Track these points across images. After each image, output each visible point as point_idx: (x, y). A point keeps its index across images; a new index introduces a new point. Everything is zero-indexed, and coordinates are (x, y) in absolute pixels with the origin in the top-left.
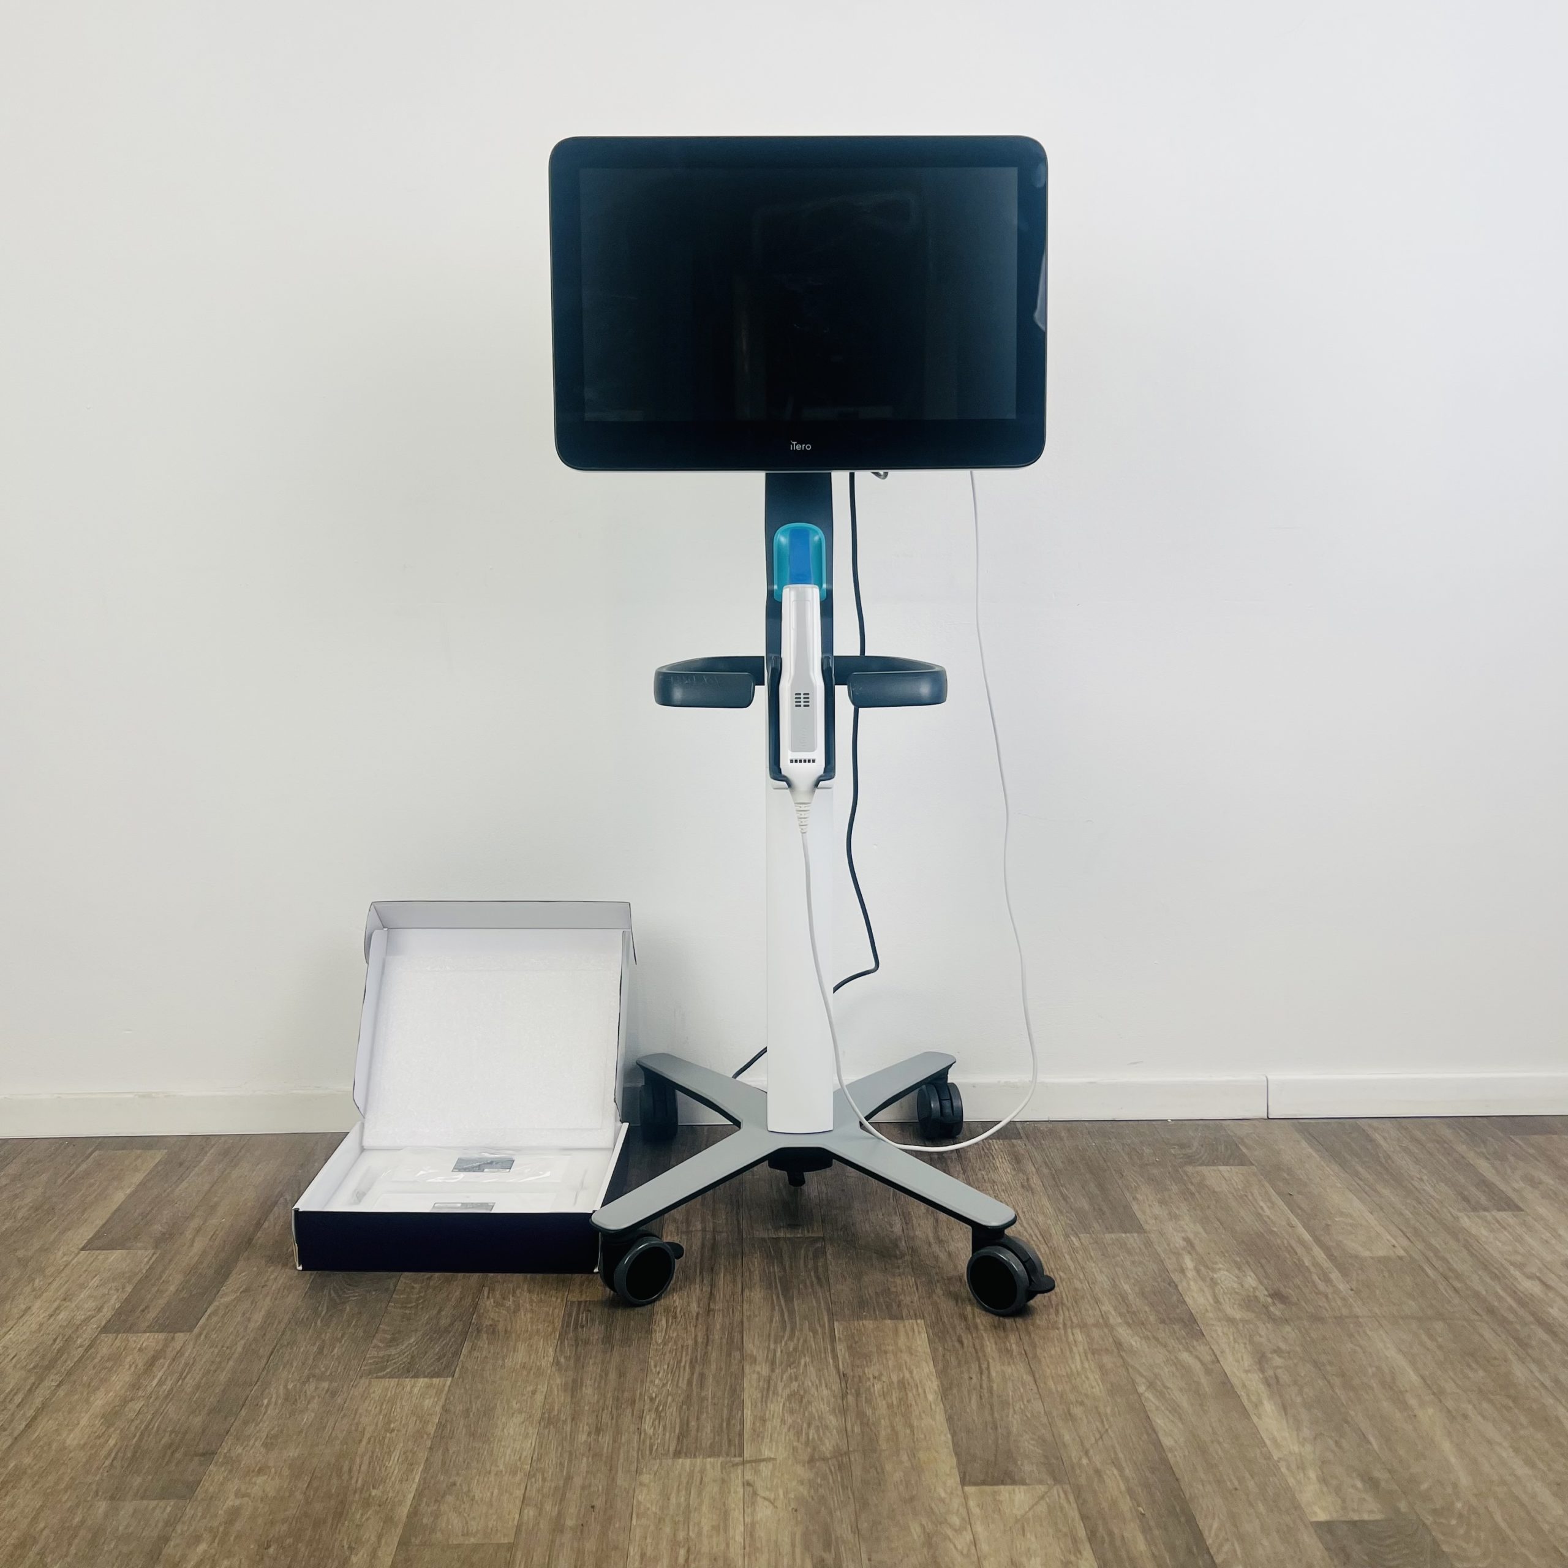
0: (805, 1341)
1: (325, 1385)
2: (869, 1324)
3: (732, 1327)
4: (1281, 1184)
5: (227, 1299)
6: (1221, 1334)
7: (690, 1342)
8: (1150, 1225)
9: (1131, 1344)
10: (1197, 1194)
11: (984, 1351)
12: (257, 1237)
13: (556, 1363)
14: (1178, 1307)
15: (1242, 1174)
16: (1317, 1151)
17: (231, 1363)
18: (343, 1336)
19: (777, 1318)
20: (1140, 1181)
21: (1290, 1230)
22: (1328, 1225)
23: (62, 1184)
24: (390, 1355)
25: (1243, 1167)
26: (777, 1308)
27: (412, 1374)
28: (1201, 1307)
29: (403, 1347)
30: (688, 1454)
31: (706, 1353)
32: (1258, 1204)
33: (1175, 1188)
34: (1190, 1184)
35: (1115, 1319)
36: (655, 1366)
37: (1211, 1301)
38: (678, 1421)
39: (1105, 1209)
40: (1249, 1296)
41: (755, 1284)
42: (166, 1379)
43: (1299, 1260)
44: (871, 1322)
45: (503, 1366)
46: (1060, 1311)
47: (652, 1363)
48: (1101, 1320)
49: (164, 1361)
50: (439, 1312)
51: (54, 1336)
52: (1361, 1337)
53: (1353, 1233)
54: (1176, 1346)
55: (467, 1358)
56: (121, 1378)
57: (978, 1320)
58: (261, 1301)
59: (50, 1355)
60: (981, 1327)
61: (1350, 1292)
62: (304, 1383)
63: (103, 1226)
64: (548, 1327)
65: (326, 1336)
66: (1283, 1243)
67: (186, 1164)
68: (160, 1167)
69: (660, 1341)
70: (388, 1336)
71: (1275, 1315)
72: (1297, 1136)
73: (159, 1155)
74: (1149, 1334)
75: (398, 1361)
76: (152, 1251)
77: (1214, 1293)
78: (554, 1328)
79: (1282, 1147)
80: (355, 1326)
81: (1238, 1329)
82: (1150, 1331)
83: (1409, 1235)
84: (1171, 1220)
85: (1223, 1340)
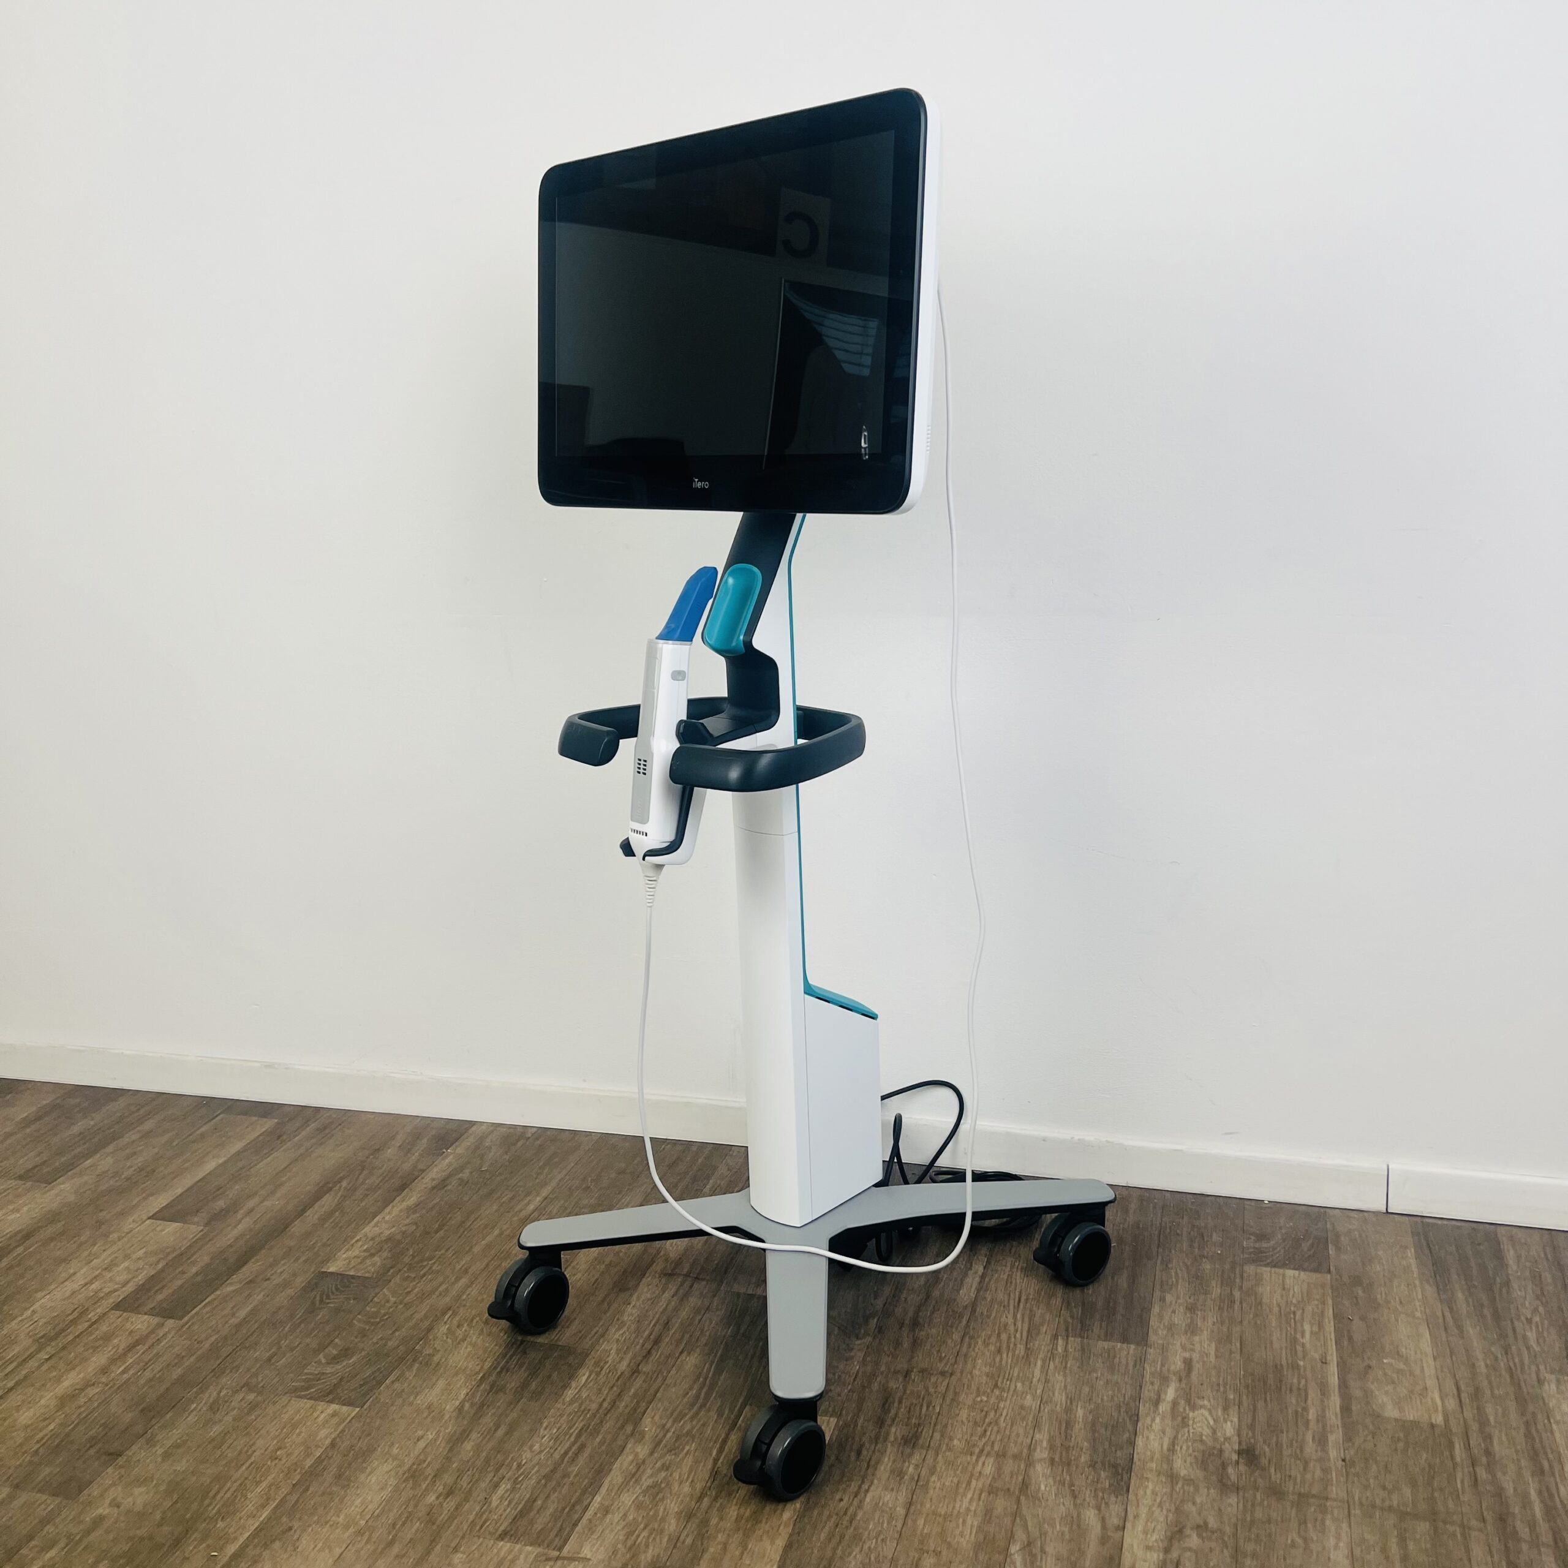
0: (705, 1424)
1: (251, 1397)
3: (645, 1395)
4: (1347, 1304)
5: (230, 1289)
6: (1149, 1492)
7: (594, 1406)
8: (1156, 1337)
9: (1039, 1488)
10: (1237, 1304)
11: (876, 1469)
12: (293, 1225)
13: (460, 1409)
14: (1122, 1449)
15: (1309, 1284)
16: (1421, 1264)
17: (192, 1359)
18: (298, 1346)
19: (694, 1391)
20: (1183, 1278)
21: (1319, 1365)
22: (1369, 1367)
23: (176, 1145)
24: (323, 1373)
25: (1315, 1274)
26: (702, 1378)
27: (329, 1398)
28: (1149, 1453)
29: (340, 1367)
30: (513, 1538)
31: (601, 1422)
32: (1302, 1327)
33: (1216, 1291)
34: (1237, 1289)
35: (1041, 1453)
36: (546, 1429)
37: (1165, 1447)
38: (528, 1496)
39: (1120, 1307)
40: (1213, 1449)
41: (697, 1347)
42: (133, 1366)
43: (1304, 1407)
45: (411, 1404)
46: (988, 1433)
47: (545, 1425)
48: (1025, 1451)
49: (141, 1348)
50: (394, 1332)
51: (76, 1306)
52: (1315, 1526)
53: (1393, 1382)
54: (1088, 1499)
55: (388, 1387)
56: (99, 1360)
57: (893, 1430)
58: (255, 1296)
59: (61, 1326)
60: (892, 1438)
61: (1340, 1462)
62: (237, 1392)
63: (180, 1195)
64: (478, 1365)
65: (284, 1343)
66: (1299, 1383)
67: (284, 1137)
68: (261, 1138)
69: (568, 1399)
70: (335, 1352)
71: (1229, 1478)
72: (1409, 1240)
73: (269, 1124)
74: (1068, 1478)
75: (325, 1382)
76: (202, 1227)
77: (1175, 1437)
78: (482, 1367)
79: (1380, 1253)
80: (315, 1336)
81: (1173, 1489)
82: (1070, 1475)
83: (1464, 1396)
84: (1186, 1333)
85: (1145, 1502)
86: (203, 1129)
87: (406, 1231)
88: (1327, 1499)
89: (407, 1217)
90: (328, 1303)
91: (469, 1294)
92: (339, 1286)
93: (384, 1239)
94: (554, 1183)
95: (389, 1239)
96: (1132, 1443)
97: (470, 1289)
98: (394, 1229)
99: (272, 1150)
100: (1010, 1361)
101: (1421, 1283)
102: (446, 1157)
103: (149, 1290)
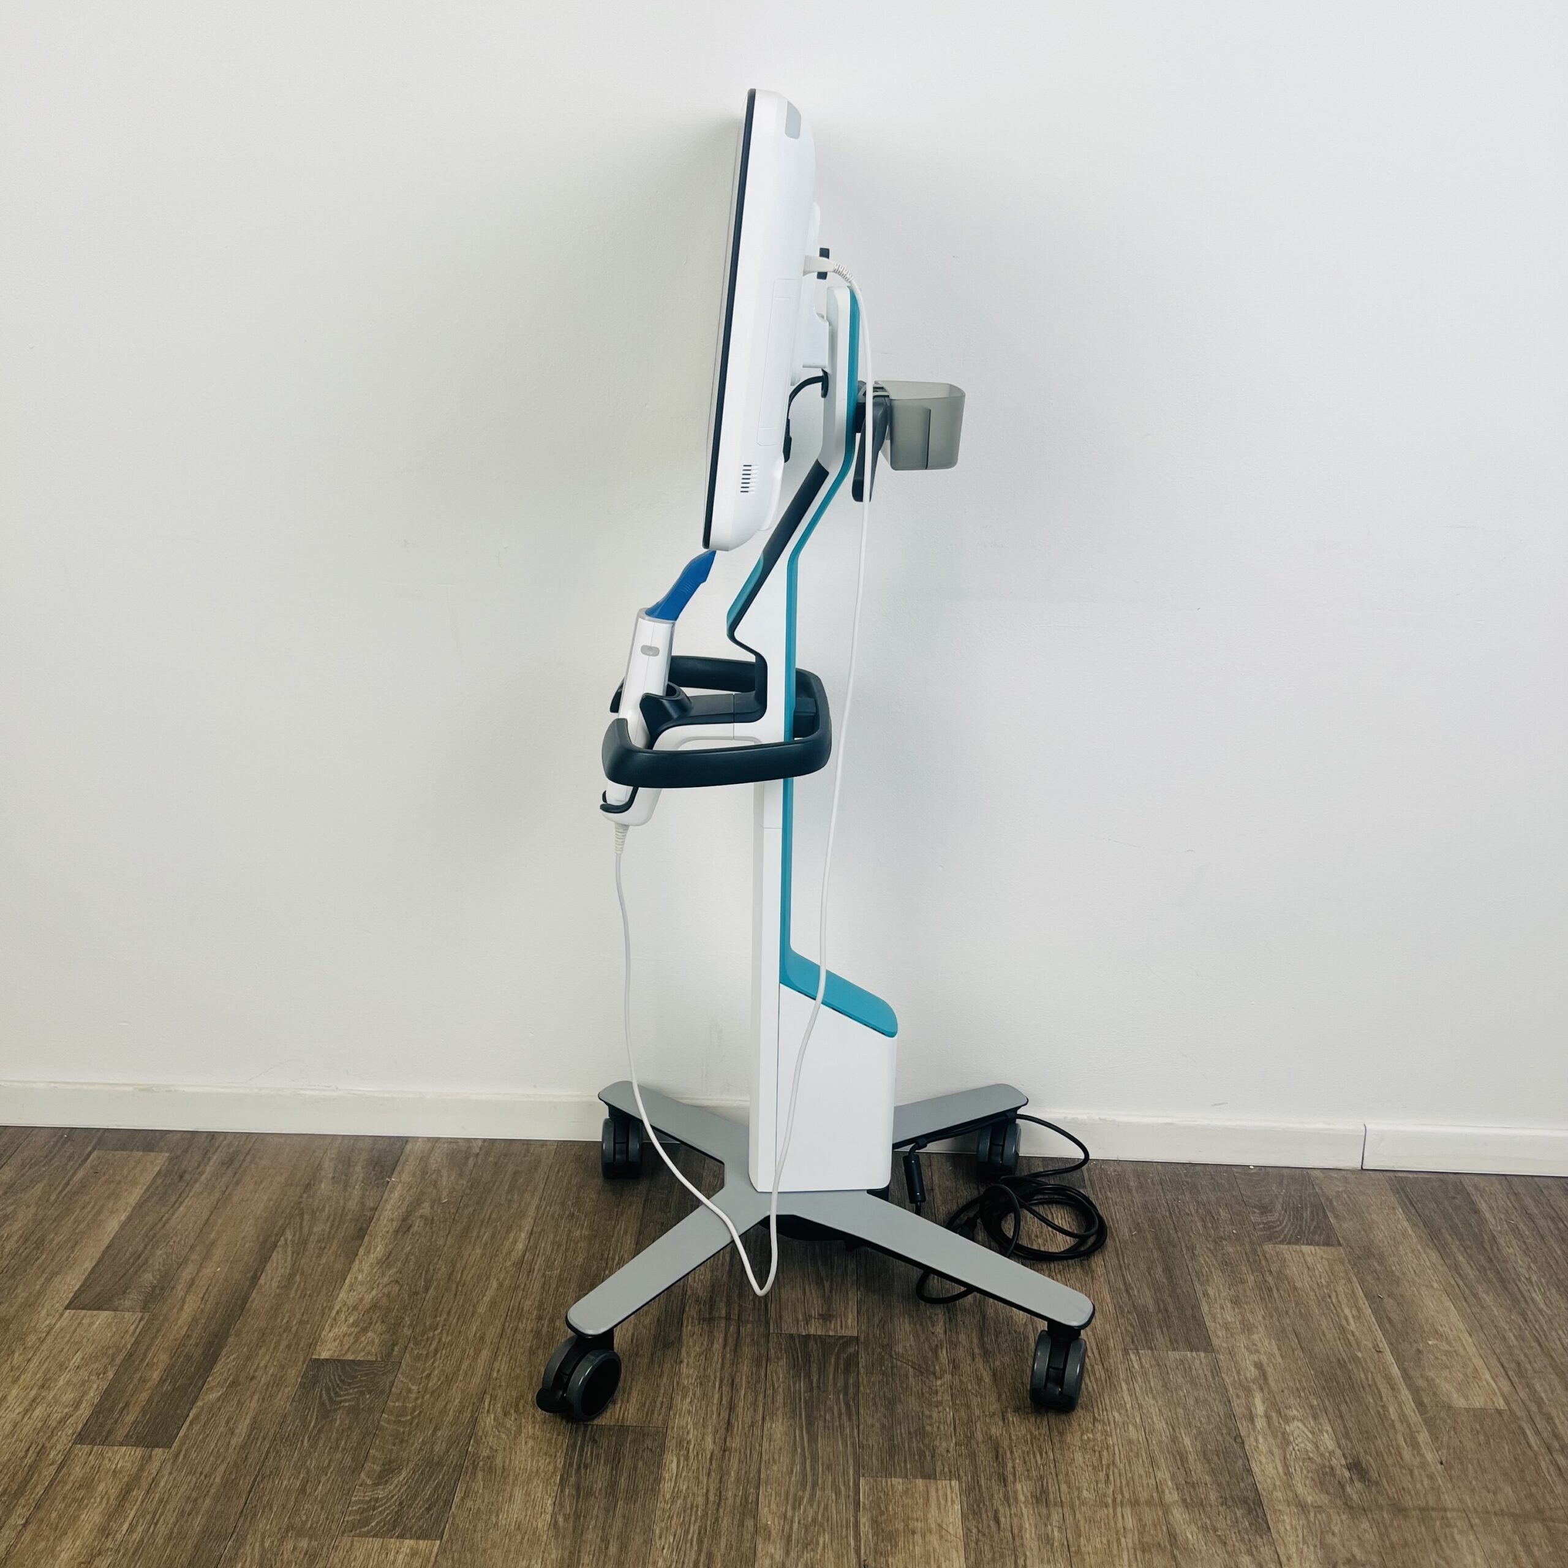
0: (826, 1508)
1: (304, 1543)
2: (898, 1483)
3: (748, 1479)
4: (1369, 1278)
5: (213, 1396)
6: (1288, 1528)
7: (700, 1500)
8: (1219, 1340)
9: (1187, 1537)
10: (1275, 1290)
11: (1022, 1538)
12: (251, 1299)
13: (555, 1524)
14: (1242, 1479)
15: (1328, 1260)
16: (1414, 1225)
17: (208, 1501)
18: (329, 1465)
19: (798, 1468)
20: (1213, 1265)
21: (1376, 1355)
22: (1419, 1351)
23: (56, 1201)
24: (377, 1500)
25: (1329, 1248)
26: (799, 1450)
27: (398, 1531)
28: (1269, 1481)
29: (392, 1488)
31: (717, 1519)
32: (1343, 1311)
33: (1251, 1279)
34: (1267, 1273)
35: (1171, 1496)
36: (660, 1538)
37: (1281, 1470)
39: (1171, 1308)
40: (1324, 1466)
41: (778, 1409)
42: (137, 1522)
43: (1383, 1407)
44: (901, 1480)
45: (496, 1525)
46: (1111, 1478)
47: (657, 1532)
48: (1155, 1495)
49: (138, 1494)
50: (434, 1432)
51: (27, 1445)
52: (1448, 1546)
53: (1447, 1367)
54: (1237, 1544)
55: (458, 1507)
56: (91, 1517)
57: (1019, 1486)
58: (248, 1401)
59: (20, 1476)
60: (1022, 1498)
61: (1439, 1466)
62: (282, 1540)
63: (93, 1271)
64: (549, 1463)
65: (312, 1464)
66: (1367, 1379)
67: (187, 1177)
68: (159, 1181)
69: (668, 1496)
70: (377, 1468)
71: (1351, 1499)
72: (1393, 1199)
73: (158, 1161)
74: (1208, 1522)
75: (384, 1510)
76: (140, 1314)
77: (1285, 1457)
78: (555, 1468)
79: (1374, 1216)
80: (344, 1449)
81: (1309, 1521)
82: (1209, 1518)
83: (1511, 1373)
84: (1243, 1332)
85: (1291, 1539)
86: (80, 1174)
87: (389, 1293)
88: (1445, 1510)
89: (383, 1274)
90: (341, 1402)
91: (499, 1371)
92: (343, 1378)
93: (368, 1306)
94: (532, 1212)
95: (375, 1306)
96: (1249, 1471)
97: (497, 1364)
98: (374, 1292)
99: (180, 1196)
100: (1095, 1386)
101: (1425, 1252)
102: (394, 1188)
103: (111, 1410)
